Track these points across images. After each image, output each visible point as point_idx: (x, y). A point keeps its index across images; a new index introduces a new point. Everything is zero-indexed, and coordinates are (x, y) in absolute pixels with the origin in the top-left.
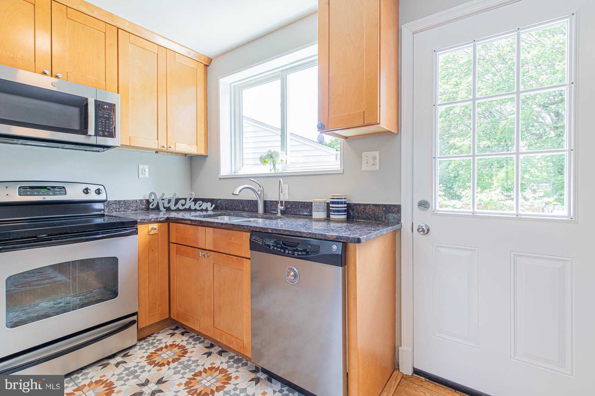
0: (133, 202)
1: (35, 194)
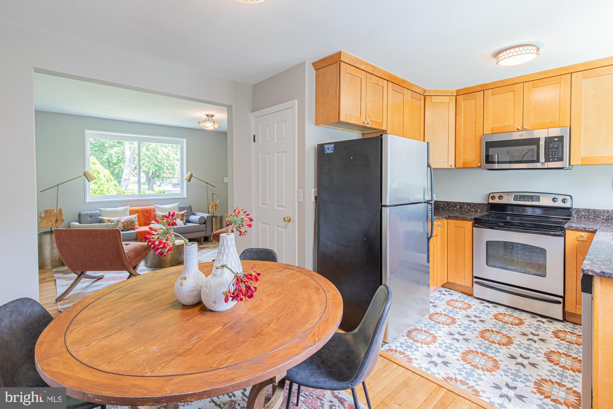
0: (603, 212)
1: (522, 200)
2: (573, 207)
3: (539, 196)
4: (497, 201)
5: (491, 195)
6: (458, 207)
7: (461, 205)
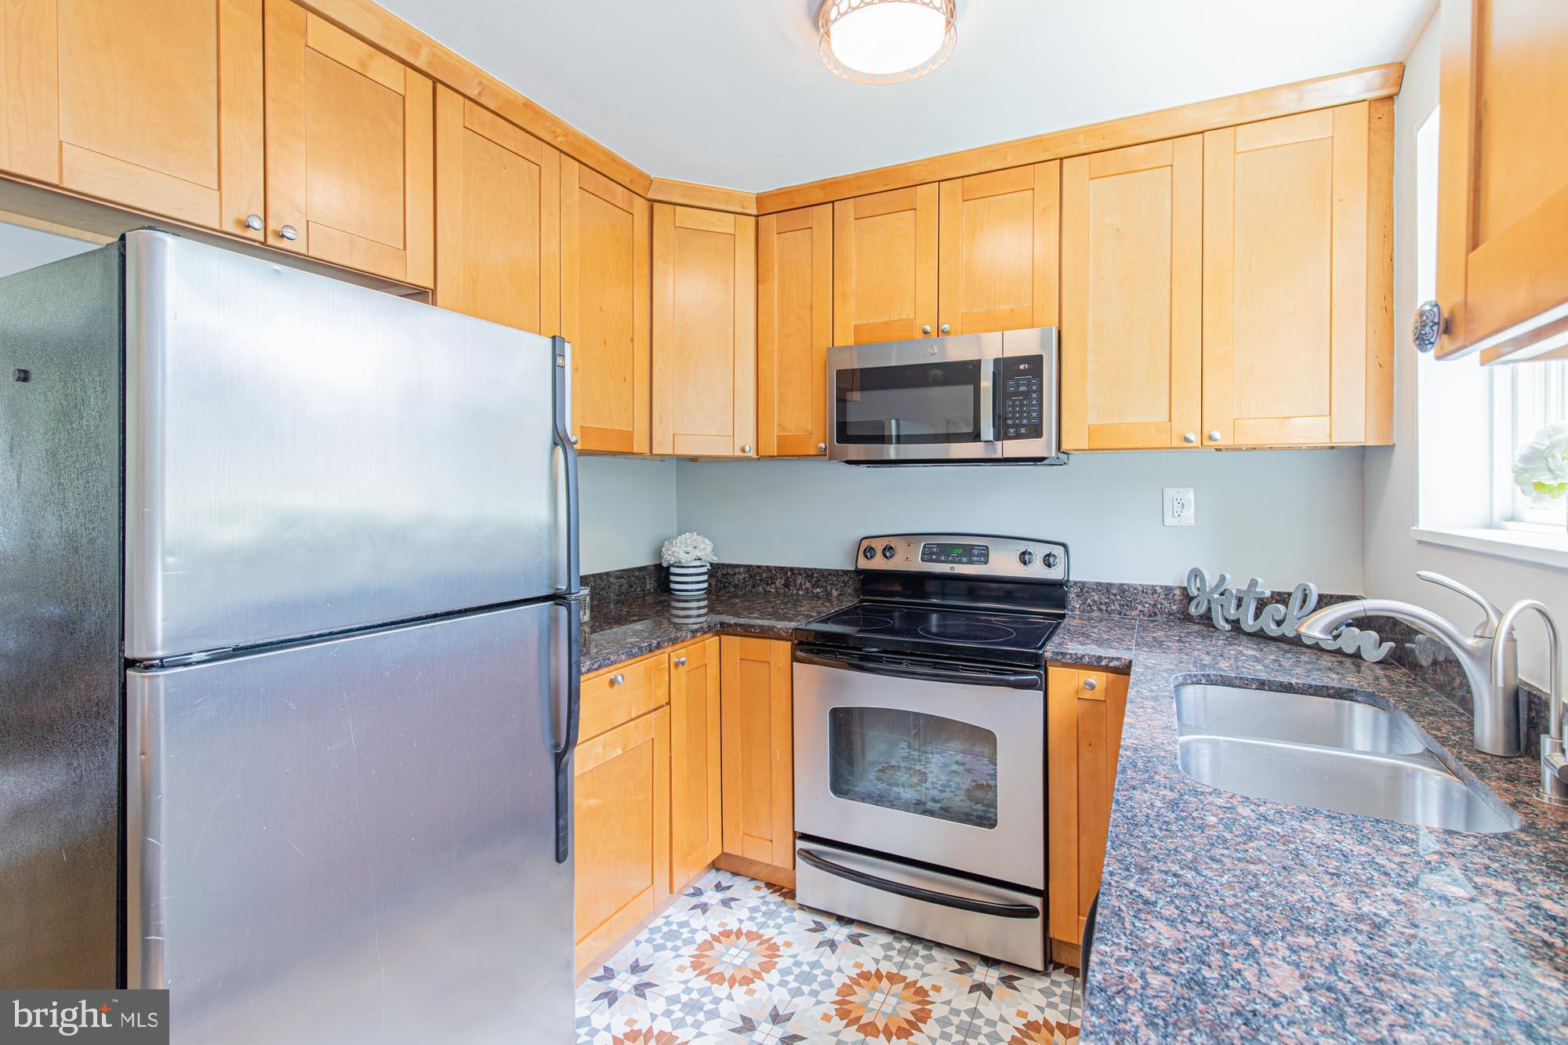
0: (1143, 591)
1: (943, 558)
2: (1071, 579)
3: (987, 547)
4: (878, 563)
5: (865, 543)
6: (779, 583)
7: (788, 578)
